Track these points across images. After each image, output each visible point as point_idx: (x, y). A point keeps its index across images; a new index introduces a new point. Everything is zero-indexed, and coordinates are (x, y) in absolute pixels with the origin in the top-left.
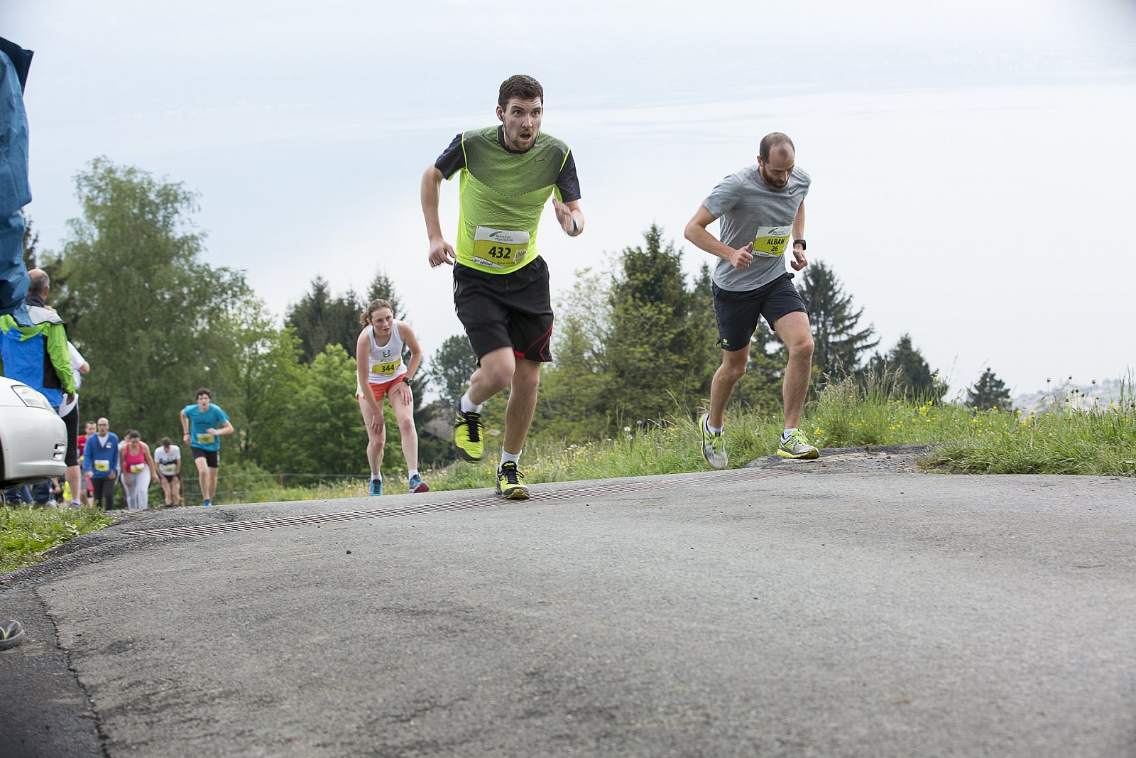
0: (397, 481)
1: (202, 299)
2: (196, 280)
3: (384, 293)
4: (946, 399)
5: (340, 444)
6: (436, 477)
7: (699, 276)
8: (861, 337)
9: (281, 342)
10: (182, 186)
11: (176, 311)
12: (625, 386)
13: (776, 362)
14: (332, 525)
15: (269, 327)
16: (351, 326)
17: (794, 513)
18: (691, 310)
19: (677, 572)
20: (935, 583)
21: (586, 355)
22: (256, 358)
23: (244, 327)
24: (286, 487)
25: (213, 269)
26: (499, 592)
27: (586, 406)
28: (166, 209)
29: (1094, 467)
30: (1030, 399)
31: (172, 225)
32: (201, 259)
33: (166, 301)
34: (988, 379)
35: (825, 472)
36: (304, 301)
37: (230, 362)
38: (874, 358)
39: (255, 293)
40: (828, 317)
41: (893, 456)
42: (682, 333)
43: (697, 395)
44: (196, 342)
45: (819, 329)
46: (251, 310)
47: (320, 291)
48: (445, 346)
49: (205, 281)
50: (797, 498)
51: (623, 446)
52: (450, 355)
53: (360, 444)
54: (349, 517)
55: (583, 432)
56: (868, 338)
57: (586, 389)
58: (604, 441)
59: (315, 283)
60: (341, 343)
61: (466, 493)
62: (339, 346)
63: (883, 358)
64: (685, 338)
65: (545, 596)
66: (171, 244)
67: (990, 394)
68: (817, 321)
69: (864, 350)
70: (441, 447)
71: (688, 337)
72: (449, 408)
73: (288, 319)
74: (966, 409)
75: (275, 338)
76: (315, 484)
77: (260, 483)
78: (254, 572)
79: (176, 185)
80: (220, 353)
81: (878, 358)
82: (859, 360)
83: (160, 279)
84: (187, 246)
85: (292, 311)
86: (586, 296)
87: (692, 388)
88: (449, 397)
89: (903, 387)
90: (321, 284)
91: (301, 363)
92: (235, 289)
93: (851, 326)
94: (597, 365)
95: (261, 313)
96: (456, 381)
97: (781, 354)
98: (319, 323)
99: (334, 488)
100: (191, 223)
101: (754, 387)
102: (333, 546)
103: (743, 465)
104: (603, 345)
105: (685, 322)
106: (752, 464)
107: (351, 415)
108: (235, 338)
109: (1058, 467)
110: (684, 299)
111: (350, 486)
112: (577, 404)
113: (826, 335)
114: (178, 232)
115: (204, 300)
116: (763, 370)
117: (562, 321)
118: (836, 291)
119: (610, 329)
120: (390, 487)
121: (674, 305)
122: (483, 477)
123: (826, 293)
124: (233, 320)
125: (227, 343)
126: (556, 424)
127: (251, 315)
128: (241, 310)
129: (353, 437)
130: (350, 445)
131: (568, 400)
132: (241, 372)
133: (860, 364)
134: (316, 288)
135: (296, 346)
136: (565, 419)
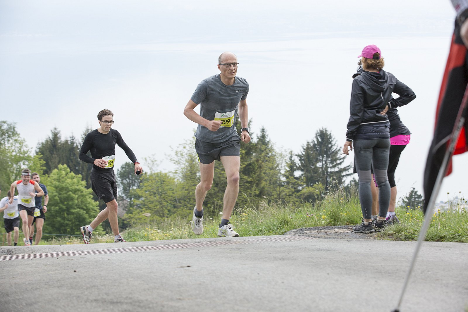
5: (64, 218)
7: (260, 134)
8: (345, 169)
9: (34, 162)
12: (218, 192)
13: (299, 181)
14: (64, 258)
15: (27, 154)
16: (72, 155)
17: (312, 258)
18: (255, 152)
19: (251, 285)
22: (19, 171)
23: (14, 153)
26: (156, 293)
34: (413, 193)
35: (328, 238)
36: (47, 141)
37: (6, 173)
38: (352, 181)
39: (20, 136)
40: (328, 158)
42: (250, 164)
43: (257, 197)
45: (323, 165)
46: (18, 145)
47: (56, 136)
48: (122, 168)
50: (313, 250)
52: (125, 172)
53: (75, 218)
56: (349, 170)
58: (208, 219)
59: (53, 131)
60: (66, 164)
61: (135, 243)
62: (65, 166)
64: (251, 167)
65: (181, 295)
67: (414, 202)
68: (322, 160)
69: (347, 176)
71: (253, 166)
72: (123, 201)
73: (38, 150)
75: (30, 160)
76: (51, 239)
78: (24, 280)
82: (344, 182)
85: (40, 146)
87: (254, 194)
88: (123, 195)
90: (56, 132)
91: (44, 174)
92: (10, 133)
93: (340, 163)
95: (24, 147)
96: (128, 186)
97: (302, 177)
98: (55, 153)
101: (288, 194)
102: (66, 268)
103: (283, 233)
105: (252, 159)
106: (288, 233)
107: (70, 203)
108: (8, 159)
110: (252, 146)
111: (69, 240)
113: (327, 168)
116: (292, 185)
117: (186, 156)
118: (333, 144)
121: (246, 150)
122: (142, 237)
123: (328, 145)
124: (8, 149)
125: (5, 162)
126: (181, 211)
127: (18, 147)
128: (12, 144)
129: (71, 215)
130: (70, 219)
131: (187, 198)
132: (12, 178)
133: (344, 184)
134: (53, 134)
135: (42, 165)
136: (186, 209)
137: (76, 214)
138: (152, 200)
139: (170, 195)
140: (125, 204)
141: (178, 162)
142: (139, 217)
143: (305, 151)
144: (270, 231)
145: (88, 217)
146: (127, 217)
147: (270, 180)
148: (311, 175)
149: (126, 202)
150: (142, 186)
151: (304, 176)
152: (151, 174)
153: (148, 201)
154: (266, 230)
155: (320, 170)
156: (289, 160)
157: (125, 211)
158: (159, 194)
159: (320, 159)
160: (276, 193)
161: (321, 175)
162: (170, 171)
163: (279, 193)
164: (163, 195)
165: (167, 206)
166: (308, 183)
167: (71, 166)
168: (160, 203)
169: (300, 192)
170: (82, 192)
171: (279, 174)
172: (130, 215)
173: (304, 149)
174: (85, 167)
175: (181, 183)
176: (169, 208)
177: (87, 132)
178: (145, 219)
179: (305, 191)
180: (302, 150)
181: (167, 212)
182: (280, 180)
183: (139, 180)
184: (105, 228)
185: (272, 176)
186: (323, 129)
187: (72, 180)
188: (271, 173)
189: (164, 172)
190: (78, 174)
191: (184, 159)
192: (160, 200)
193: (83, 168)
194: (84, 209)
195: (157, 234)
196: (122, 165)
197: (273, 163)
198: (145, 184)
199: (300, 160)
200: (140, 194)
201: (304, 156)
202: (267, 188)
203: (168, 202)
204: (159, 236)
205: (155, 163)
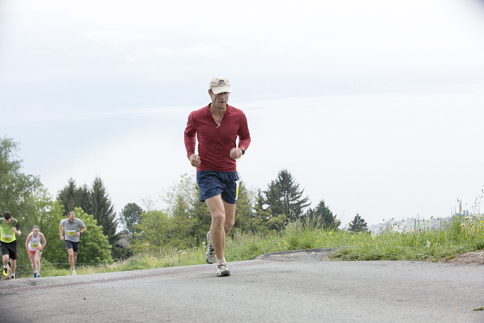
0: (105, 266)
1: (21, 188)
2: (19, 180)
3: (99, 185)
4: (340, 227)
6: (122, 264)
8: (303, 201)
9: (55, 207)
10: (12, 140)
11: (10, 194)
12: (203, 224)
13: (267, 213)
14: (77, 287)
15: (50, 200)
16: (85, 199)
17: (276, 279)
19: (226, 306)
20: (337, 309)
21: (186, 211)
22: (44, 213)
23: (39, 200)
24: (58, 269)
25: (26, 175)
26: (149, 316)
27: (186, 233)
28: (5, 150)
29: (404, 257)
30: (376, 227)
31: (8, 157)
32: (21, 171)
33: (6, 189)
34: (357, 218)
35: (289, 261)
36: (65, 189)
37: (34, 215)
38: (309, 210)
39: (44, 186)
40: (289, 193)
41: (317, 253)
44: (19, 207)
45: (285, 199)
46: (42, 193)
47: (72, 184)
48: (126, 208)
49: (23, 181)
50: (277, 272)
51: (202, 250)
52: (128, 211)
53: (89, 250)
54: (85, 283)
55: (185, 244)
56: (306, 202)
57: (186, 225)
58: (194, 248)
59: (70, 181)
60: (81, 207)
61: (135, 272)
62: (80, 208)
63: (313, 210)
65: (169, 317)
66: (8, 165)
67: (358, 225)
68: (284, 195)
69: (305, 207)
70: (125, 250)
72: (127, 234)
73: (58, 197)
74: (349, 232)
75: (53, 205)
77: (47, 267)
78: (44, 308)
79: (10, 139)
80: (29, 212)
81: (311, 210)
82: (302, 211)
83: (3, 180)
84: (15, 166)
85: (60, 193)
86: (185, 186)
88: (127, 229)
89: (321, 224)
90: (72, 181)
91: (64, 215)
92: (35, 184)
93: (299, 197)
94: (191, 215)
95: (47, 194)
96: (130, 222)
97: (269, 209)
98: (72, 198)
99: (78, 269)
100: (16, 156)
101: (258, 224)
102: (78, 296)
103: (253, 258)
104: (193, 206)
106: (257, 257)
107: (85, 237)
108: (35, 205)
109: (389, 257)
111: (85, 268)
112: (182, 232)
113: (288, 201)
114: (11, 159)
115: (22, 189)
116: (261, 216)
117: (175, 196)
118: (292, 182)
119: (196, 200)
120: (103, 269)
122: (142, 264)
123: (288, 183)
124: (34, 197)
125: (32, 207)
126: (173, 241)
127: (42, 195)
128: (38, 193)
129: (86, 247)
130: (85, 250)
131: (178, 230)
132: (38, 220)
133: (303, 213)
134: (70, 183)
135: (61, 208)
136: (177, 238)
137: (90, 246)
138: (150, 233)
139: (164, 228)
140: (129, 237)
141: (169, 202)
142: (140, 247)
143: (270, 188)
144: (243, 257)
145: (100, 248)
146: (131, 247)
147: (244, 213)
148: (276, 207)
149: (130, 235)
150: (142, 222)
151: (270, 208)
152: (149, 211)
153: (147, 233)
154: (240, 256)
155: (283, 203)
156: (258, 196)
157: (129, 242)
158: (155, 227)
159: (283, 194)
160: (248, 223)
161: (284, 207)
162: (163, 209)
163: (251, 222)
164: (159, 228)
165: (163, 237)
166: (274, 214)
167: (85, 208)
168: (157, 234)
169: (267, 221)
170: (94, 228)
171: (250, 208)
172: (133, 245)
173: (270, 187)
174: (96, 208)
175: (172, 218)
176: (164, 238)
177: (96, 180)
178: (145, 248)
179: (271, 220)
180: (268, 187)
181: (163, 242)
182: (252, 212)
183: (139, 217)
184: (113, 256)
185: (245, 210)
186: (284, 170)
187: (86, 219)
188: (244, 207)
189: (158, 210)
190: (91, 215)
191: (174, 199)
192: (156, 232)
193: (94, 209)
194: (96, 242)
195: (154, 261)
196: (125, 206)
197: (245, 199)
198: (144, 220)
199: (267, 196)
200: (140, 229)
201: (270, 192)
202: (242, 219)
203: (162, 234)
204: (155, 262)
205: (151, 203)
